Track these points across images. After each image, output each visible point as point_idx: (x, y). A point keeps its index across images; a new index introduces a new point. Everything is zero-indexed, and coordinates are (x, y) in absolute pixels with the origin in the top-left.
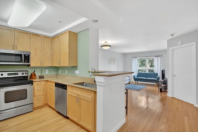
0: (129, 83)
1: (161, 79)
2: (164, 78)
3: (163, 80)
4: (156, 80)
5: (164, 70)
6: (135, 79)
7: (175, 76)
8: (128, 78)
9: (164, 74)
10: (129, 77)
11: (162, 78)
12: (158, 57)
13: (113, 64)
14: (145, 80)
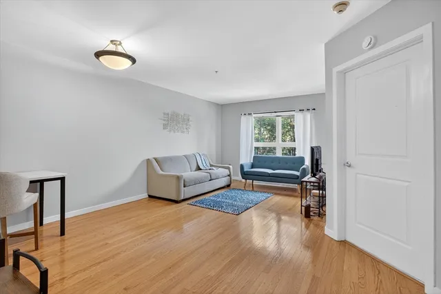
0: (228, 186)
1: (309, 176)
2: (317, 170)
3: (313, 179)
4: (297, 177)
5: (319, 148)
6: (245, 175)
7: (350, 166)
8: (227, 172)
9: (317, 160)
10: (229, 168)
11: (312, 172)
12: (305, 112)
13: (183, 132)
14: (269, 175)
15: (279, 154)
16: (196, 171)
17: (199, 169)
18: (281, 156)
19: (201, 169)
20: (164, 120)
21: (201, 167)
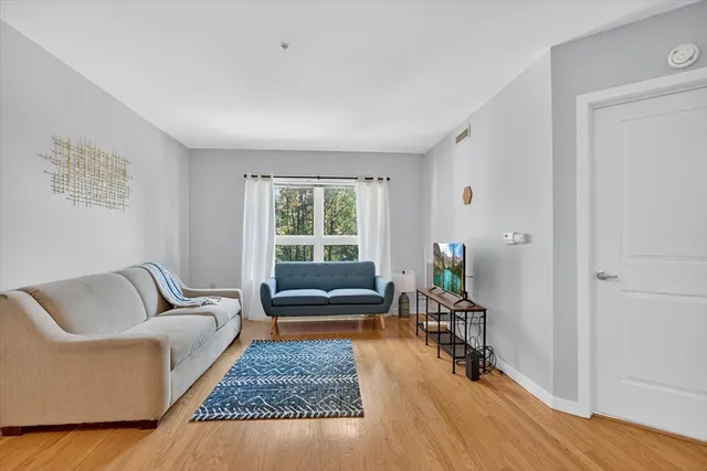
0: (238, 337)
4: (381, 301)
6: (275, 306)
10: (238, 296)
12: (375, 183)
13: (110, 205)
14: (329, 302)
15: (319, 258)
16: (159, 313)
17: (166, 306)
18: (323, 261)
19: (171, 306)
20: (56, 162)
21: (173, 300)
